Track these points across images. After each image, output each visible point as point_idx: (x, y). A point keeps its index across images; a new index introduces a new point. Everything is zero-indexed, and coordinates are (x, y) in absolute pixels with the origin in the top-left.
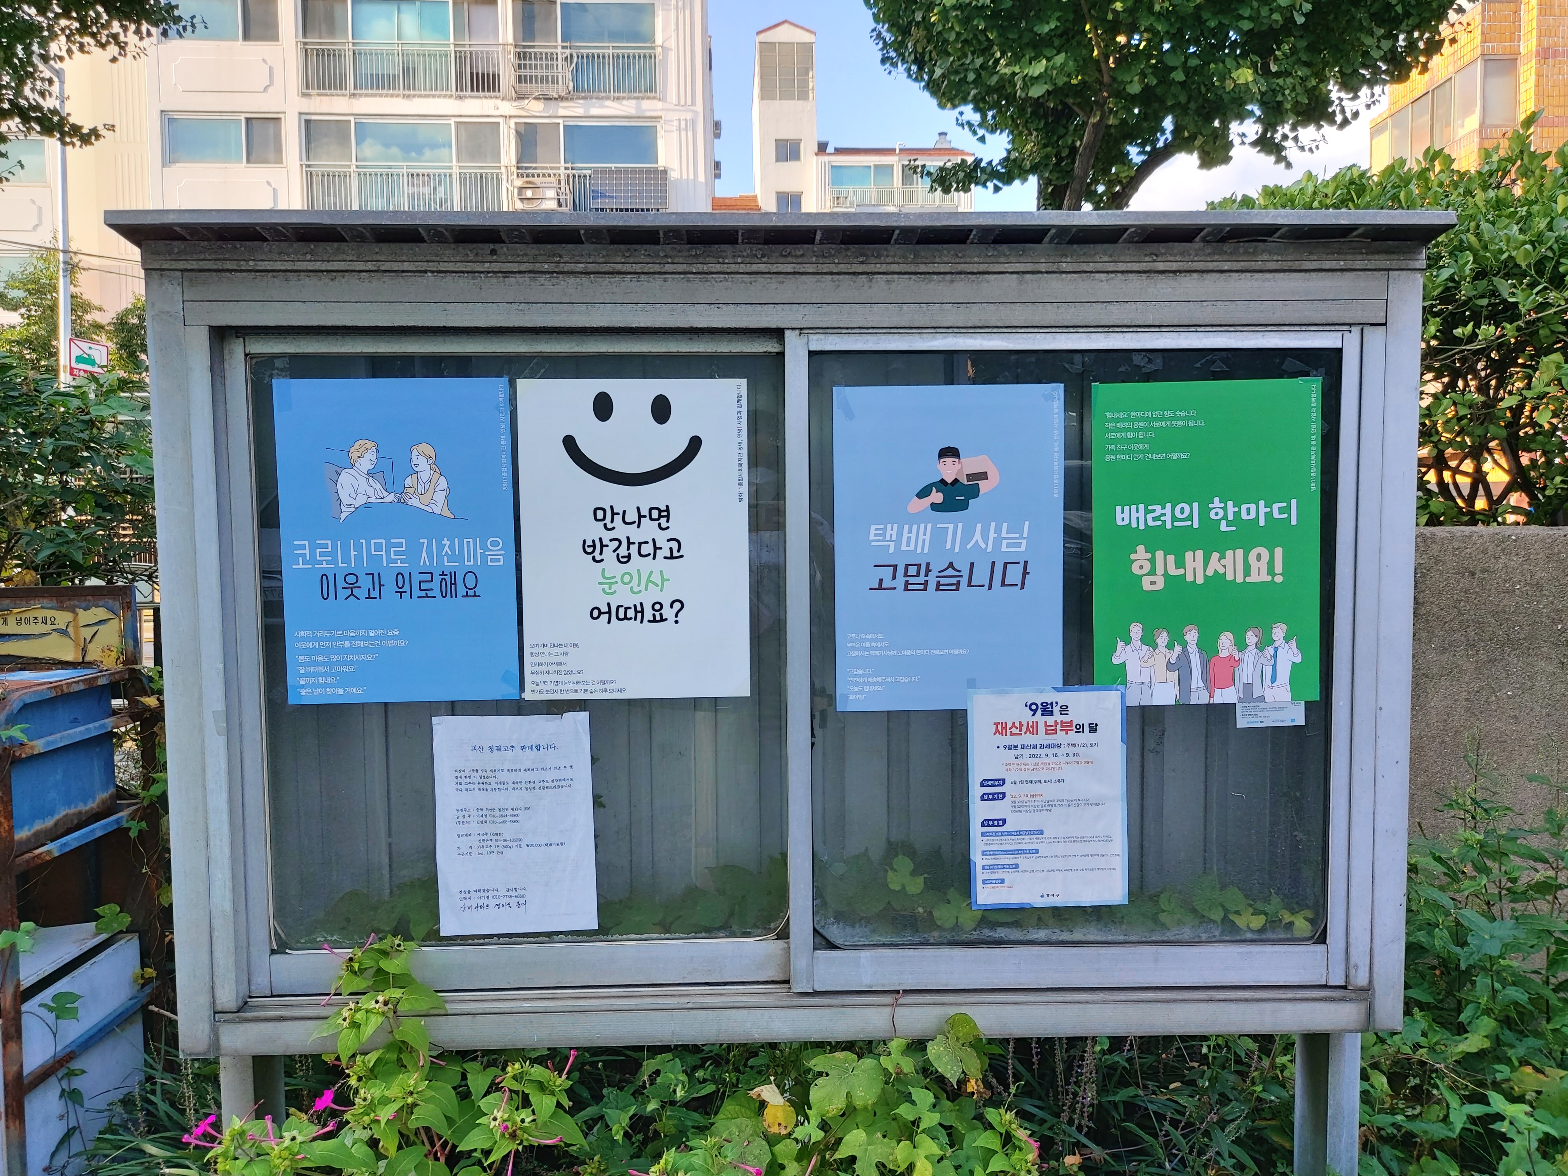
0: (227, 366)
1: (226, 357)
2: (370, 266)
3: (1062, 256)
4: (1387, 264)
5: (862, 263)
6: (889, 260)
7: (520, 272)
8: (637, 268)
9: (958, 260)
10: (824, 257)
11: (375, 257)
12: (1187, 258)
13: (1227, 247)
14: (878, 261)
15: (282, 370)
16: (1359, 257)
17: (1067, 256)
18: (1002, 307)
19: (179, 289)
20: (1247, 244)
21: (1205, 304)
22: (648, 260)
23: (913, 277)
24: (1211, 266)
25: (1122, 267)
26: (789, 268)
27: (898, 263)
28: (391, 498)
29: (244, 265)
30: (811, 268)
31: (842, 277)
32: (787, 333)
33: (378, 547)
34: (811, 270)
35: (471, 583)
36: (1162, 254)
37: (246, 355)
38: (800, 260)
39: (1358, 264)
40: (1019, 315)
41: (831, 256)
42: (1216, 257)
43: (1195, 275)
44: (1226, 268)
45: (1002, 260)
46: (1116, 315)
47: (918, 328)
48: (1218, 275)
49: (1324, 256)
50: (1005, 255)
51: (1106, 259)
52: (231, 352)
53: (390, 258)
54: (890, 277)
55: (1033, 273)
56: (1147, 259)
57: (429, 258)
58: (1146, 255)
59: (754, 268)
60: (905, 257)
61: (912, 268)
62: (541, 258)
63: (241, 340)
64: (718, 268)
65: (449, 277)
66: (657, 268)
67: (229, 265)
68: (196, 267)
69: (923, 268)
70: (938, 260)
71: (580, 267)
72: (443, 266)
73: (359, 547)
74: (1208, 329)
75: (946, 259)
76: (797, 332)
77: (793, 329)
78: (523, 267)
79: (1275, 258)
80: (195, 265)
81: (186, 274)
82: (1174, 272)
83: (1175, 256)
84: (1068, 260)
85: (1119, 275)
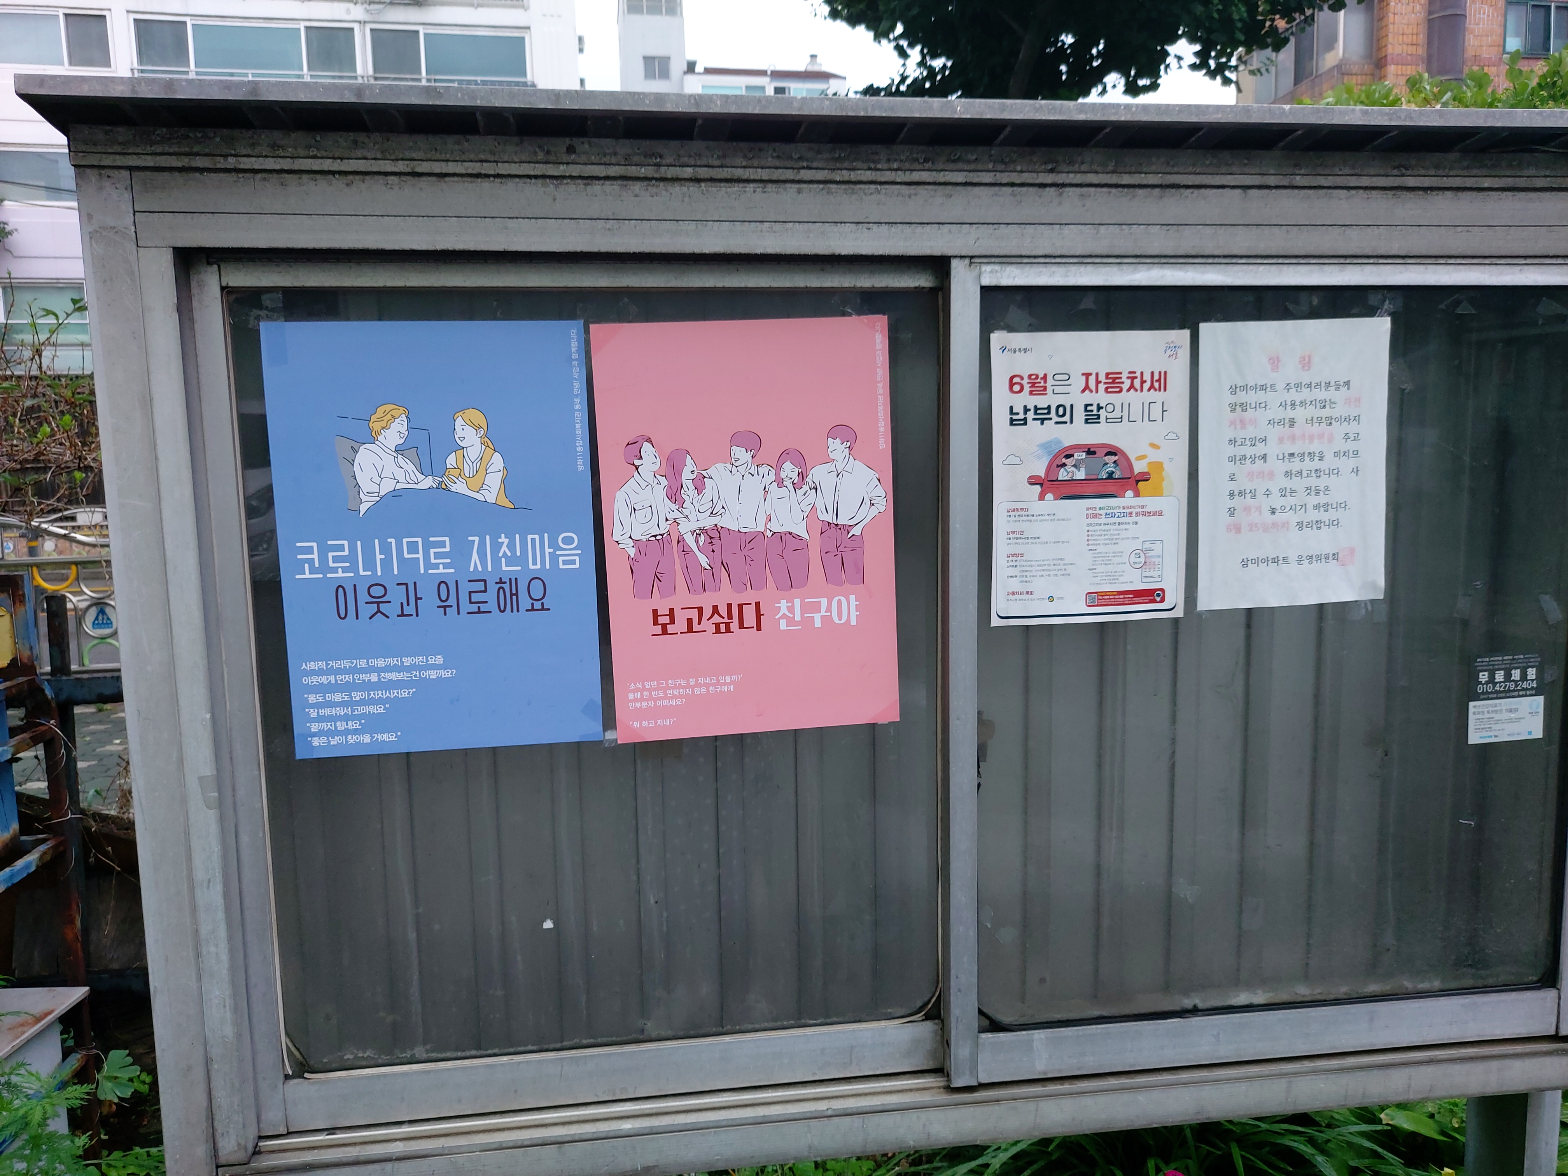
0: (195, 304)
1: (194, 291)
2: (401, 166)
3: (1296, 166)
5: (1051, 171)
6: (1084, 167)
7: (607, 178)
8: (764, 174)
9: (1169, 169)
10: (1004, 162)
11: (408, 155)
12: (1440, 172)
13: (1488, 158)
14: (1071, 168)
15: (273, 310)
17: (1300, 166)
18: (1221, 231)
19: (127, 196)
20: (1511, 155)
21: (1459, 229)
22: (777, 163)
23: (1114, 190)
24: (1469, 182)
25: (1365, 181)
26: (960, 177)
27: (1096, 172)
28: (428, 482)
29: (221, 163)
30: (987, 178)
31: (1024, 189)
32: (954, 263)
33: (413, 548)
34: (987, 180)
35: (537, 593)
36: (1413, 166)
37: (223, 288)
38: (972, 167)
40: (1242, 242)
41: (1013, 161)
42: (1476, 171)
43: (1448, 194)
44: (1486, 185)
45: (1223, 170)
46: (1354, 242)
47: (1117, 257)
50: (1226, 164)
51: (1347, 171)
52: (201, 285)
53: (429, 156)
54: (1085, 190)
55: (1260, 187)
56: (1395, 172)
57: (482, 157)
58: (1394, 167)
59: (916, 176)
60: (1105, 164)
61: (1113, 179)
62: (636, 159)
63: (215, 267)
64: (868, 175)
65: (511, 184)
66: (789, 174)
67: (199, 162)
68: (152, 164)
69: (1126, 179)
70: (1145, 169)
71: (688, 172)
72: (503, 169)
73: (386, 549)
74: (1459, 261)
75: (1155, 168)
76: (967, 261)
77: (962, 257)
78: (613, 171)
79: (1542, 173)
80: (149, 162)
81: (136, 174)
82: (1425, 189)
83: (1427, 169)
84: (1303, 171)
85: (1361, 191)
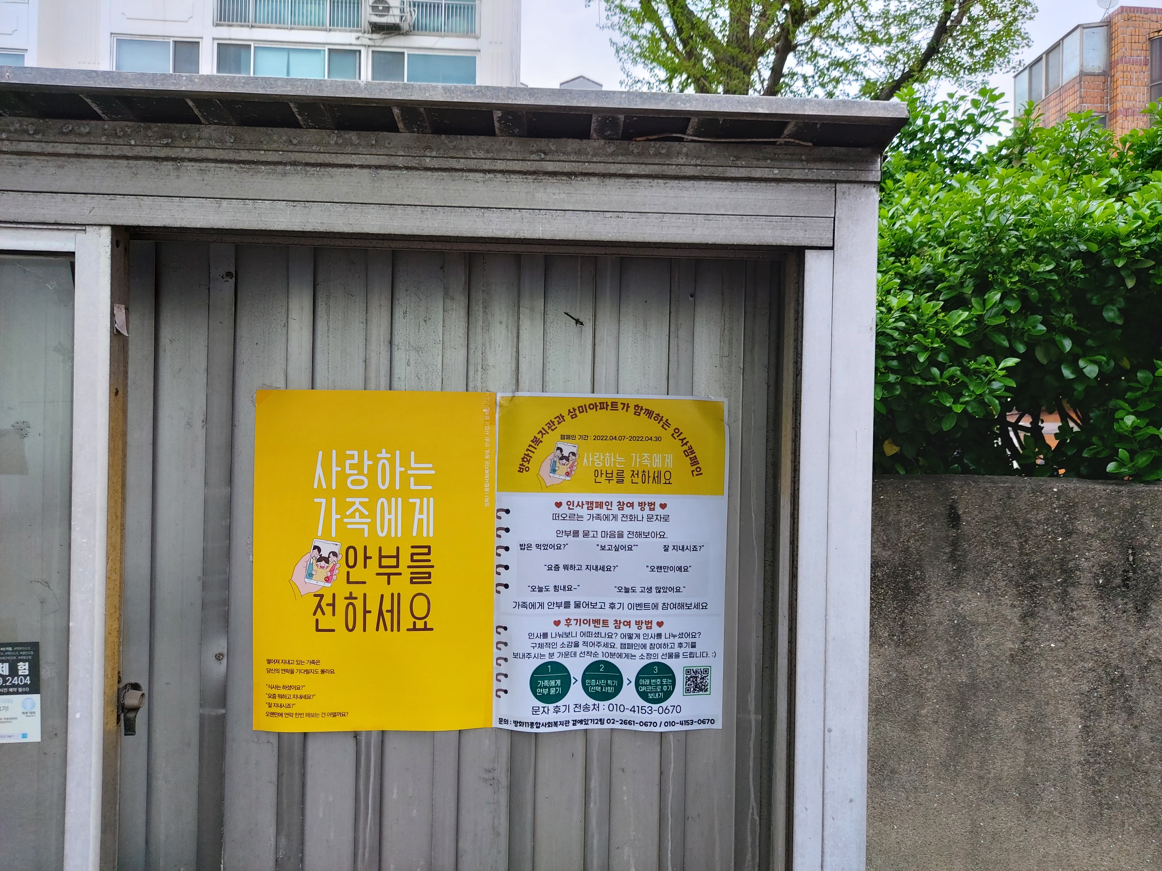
3: (426, 148)
4: (833, 174)
5: (167, 145)
6: (201, 143)
9: (291, 148)
10: (116, 136)
12: (583, 158)
13: (634, 147)
14: (187, 144)
16: (797, 165)
17: (430, 148)
18: (351, 209)
20: (658, 144)
21: (608, 215)
23: (235, 166)
24: (613, 168)
25: (500, 165)
26: (70, 149)
27: (214, 148)
30: (98, 150)
31: (140, 162)
34: (98, 152)
36: (551, 152)
38: (84, 140)
39: (797, 174)
41: (125, 135)
42: (620, 158)
43: (595, 180)
44: (631, 172)
45: (349, 149)
48: (623, 180)
49: (755, 163)
50: (352, 144)
51: (481, 155)
54: (203, 165)
55: (387, 167)
56: (534, 157)
58: (532, 153)
59: (23, 146)
60: (221, 141)
61: (231, 155)
69: (245, 155)
70: (264, 147)
75: (275, 146)
79: (693, 162)
82: (569, 175)
83: (569, 154)
84: (434, 154)
85: (499, 175)
